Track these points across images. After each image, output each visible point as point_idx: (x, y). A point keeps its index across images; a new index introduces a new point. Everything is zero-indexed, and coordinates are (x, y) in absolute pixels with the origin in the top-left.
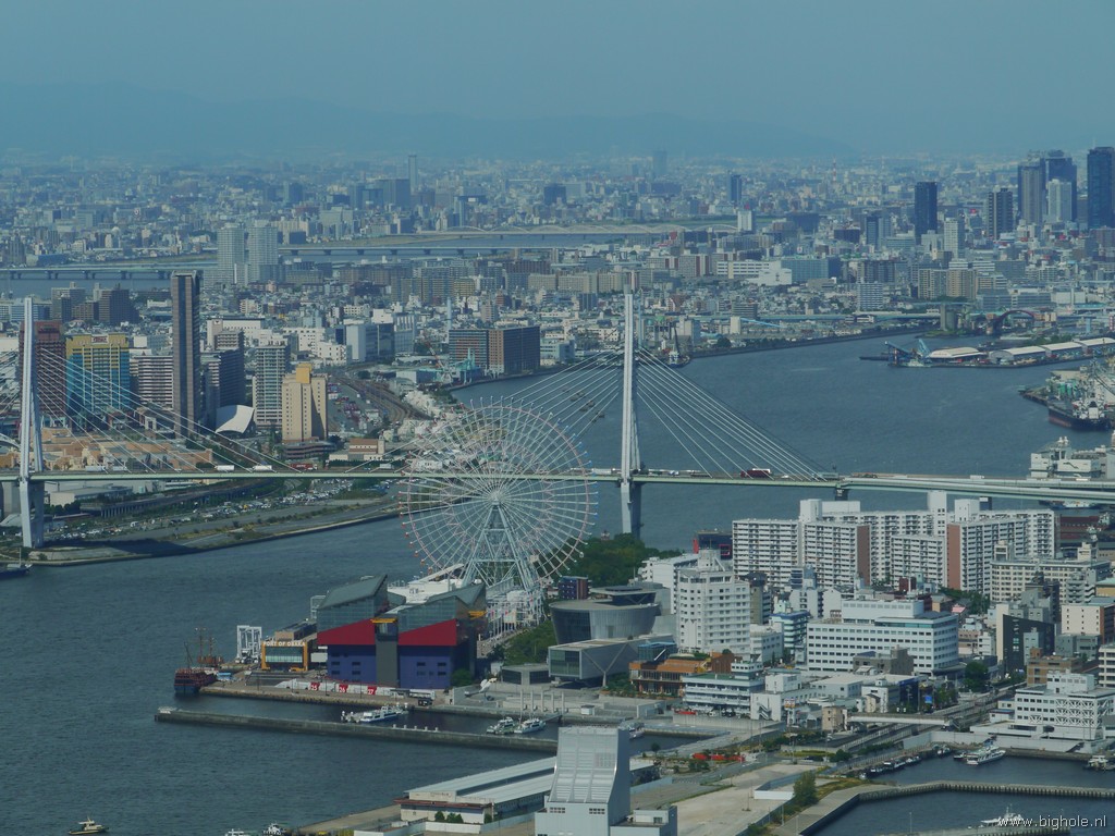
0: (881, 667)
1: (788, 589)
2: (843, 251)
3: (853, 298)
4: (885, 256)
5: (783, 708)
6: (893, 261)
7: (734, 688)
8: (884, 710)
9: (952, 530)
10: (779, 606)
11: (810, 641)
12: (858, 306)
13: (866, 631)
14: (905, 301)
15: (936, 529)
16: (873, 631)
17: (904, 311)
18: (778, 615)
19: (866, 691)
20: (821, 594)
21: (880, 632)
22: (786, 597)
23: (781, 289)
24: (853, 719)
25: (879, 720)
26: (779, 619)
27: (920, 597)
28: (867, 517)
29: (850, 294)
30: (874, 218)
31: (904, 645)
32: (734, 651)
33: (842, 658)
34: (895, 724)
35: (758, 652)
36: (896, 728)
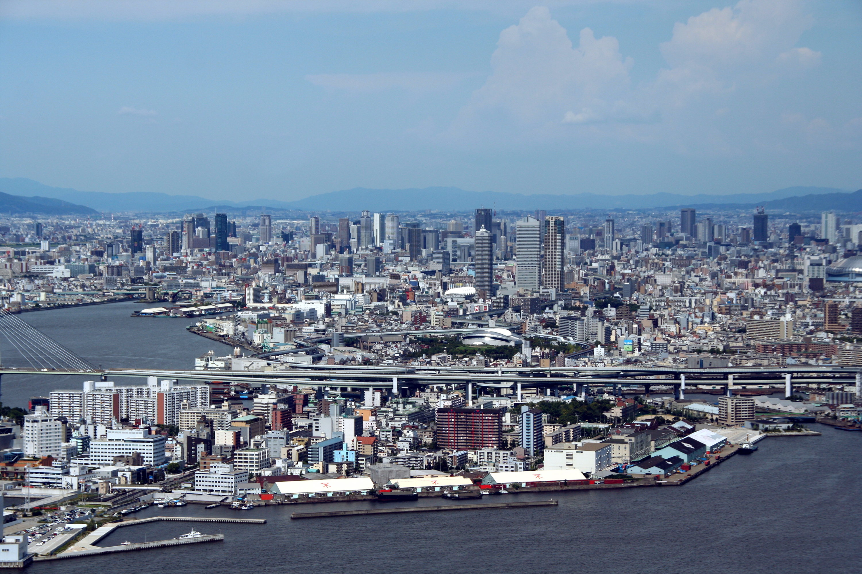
0: (127, 463)
1: (78, 425)
2: (96, 261)
3: (102, 284)
4: (117, 263)
5: (78, 483)
6: (121, 266)
7: (54, 474)
8: (129, 483)
9: (160, 395)
10: (75, 434)
11: (91, 450)
12: (105, 288)
13: (120, 445)
14: (127, 285)
15: (152, 395)
16: (123, 445)
17: (127, 290)
18: (75, 438)
19: (120, 474)
20: (95, 427)
21: (127, 445)
22: (77, 429)
23: (65, 279)
24: (114, 487)
25: (127, 488)
26: (75, 440)
27: (146, 428)
28: (117, 390)
29: (100, 282)
30: (110, 245)
31: (138, 451)
32: (54, 456)
33: (108, 458)
34: (135, 490)
35: (65, 456)
36: (135, 492)
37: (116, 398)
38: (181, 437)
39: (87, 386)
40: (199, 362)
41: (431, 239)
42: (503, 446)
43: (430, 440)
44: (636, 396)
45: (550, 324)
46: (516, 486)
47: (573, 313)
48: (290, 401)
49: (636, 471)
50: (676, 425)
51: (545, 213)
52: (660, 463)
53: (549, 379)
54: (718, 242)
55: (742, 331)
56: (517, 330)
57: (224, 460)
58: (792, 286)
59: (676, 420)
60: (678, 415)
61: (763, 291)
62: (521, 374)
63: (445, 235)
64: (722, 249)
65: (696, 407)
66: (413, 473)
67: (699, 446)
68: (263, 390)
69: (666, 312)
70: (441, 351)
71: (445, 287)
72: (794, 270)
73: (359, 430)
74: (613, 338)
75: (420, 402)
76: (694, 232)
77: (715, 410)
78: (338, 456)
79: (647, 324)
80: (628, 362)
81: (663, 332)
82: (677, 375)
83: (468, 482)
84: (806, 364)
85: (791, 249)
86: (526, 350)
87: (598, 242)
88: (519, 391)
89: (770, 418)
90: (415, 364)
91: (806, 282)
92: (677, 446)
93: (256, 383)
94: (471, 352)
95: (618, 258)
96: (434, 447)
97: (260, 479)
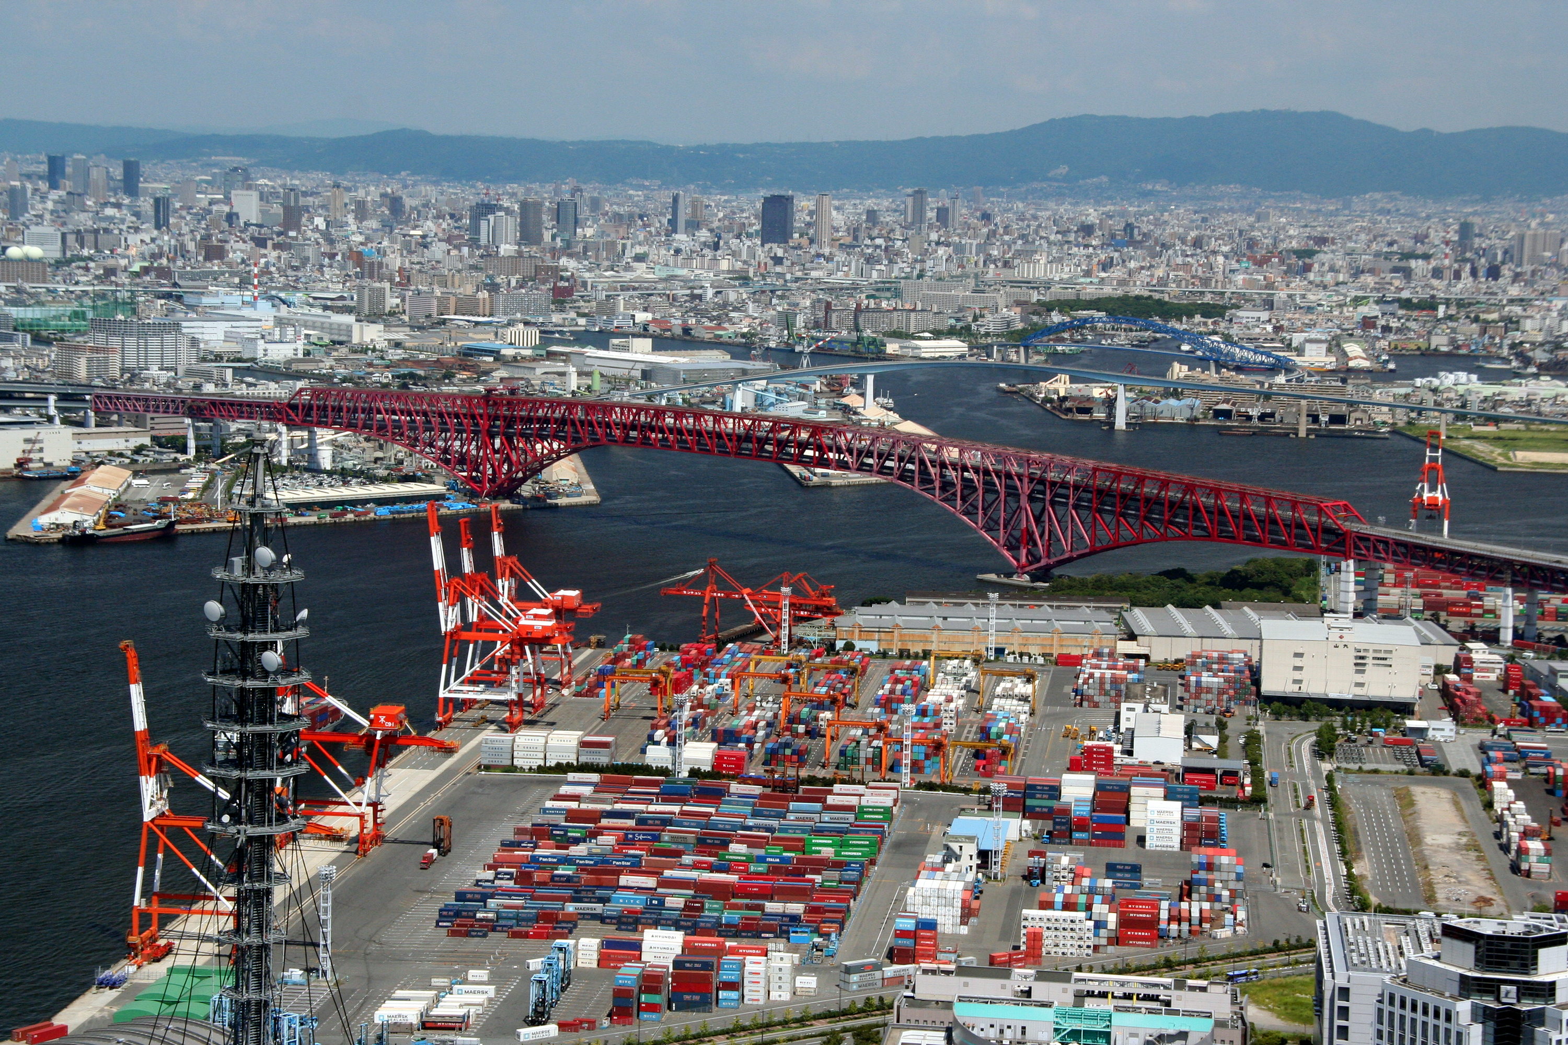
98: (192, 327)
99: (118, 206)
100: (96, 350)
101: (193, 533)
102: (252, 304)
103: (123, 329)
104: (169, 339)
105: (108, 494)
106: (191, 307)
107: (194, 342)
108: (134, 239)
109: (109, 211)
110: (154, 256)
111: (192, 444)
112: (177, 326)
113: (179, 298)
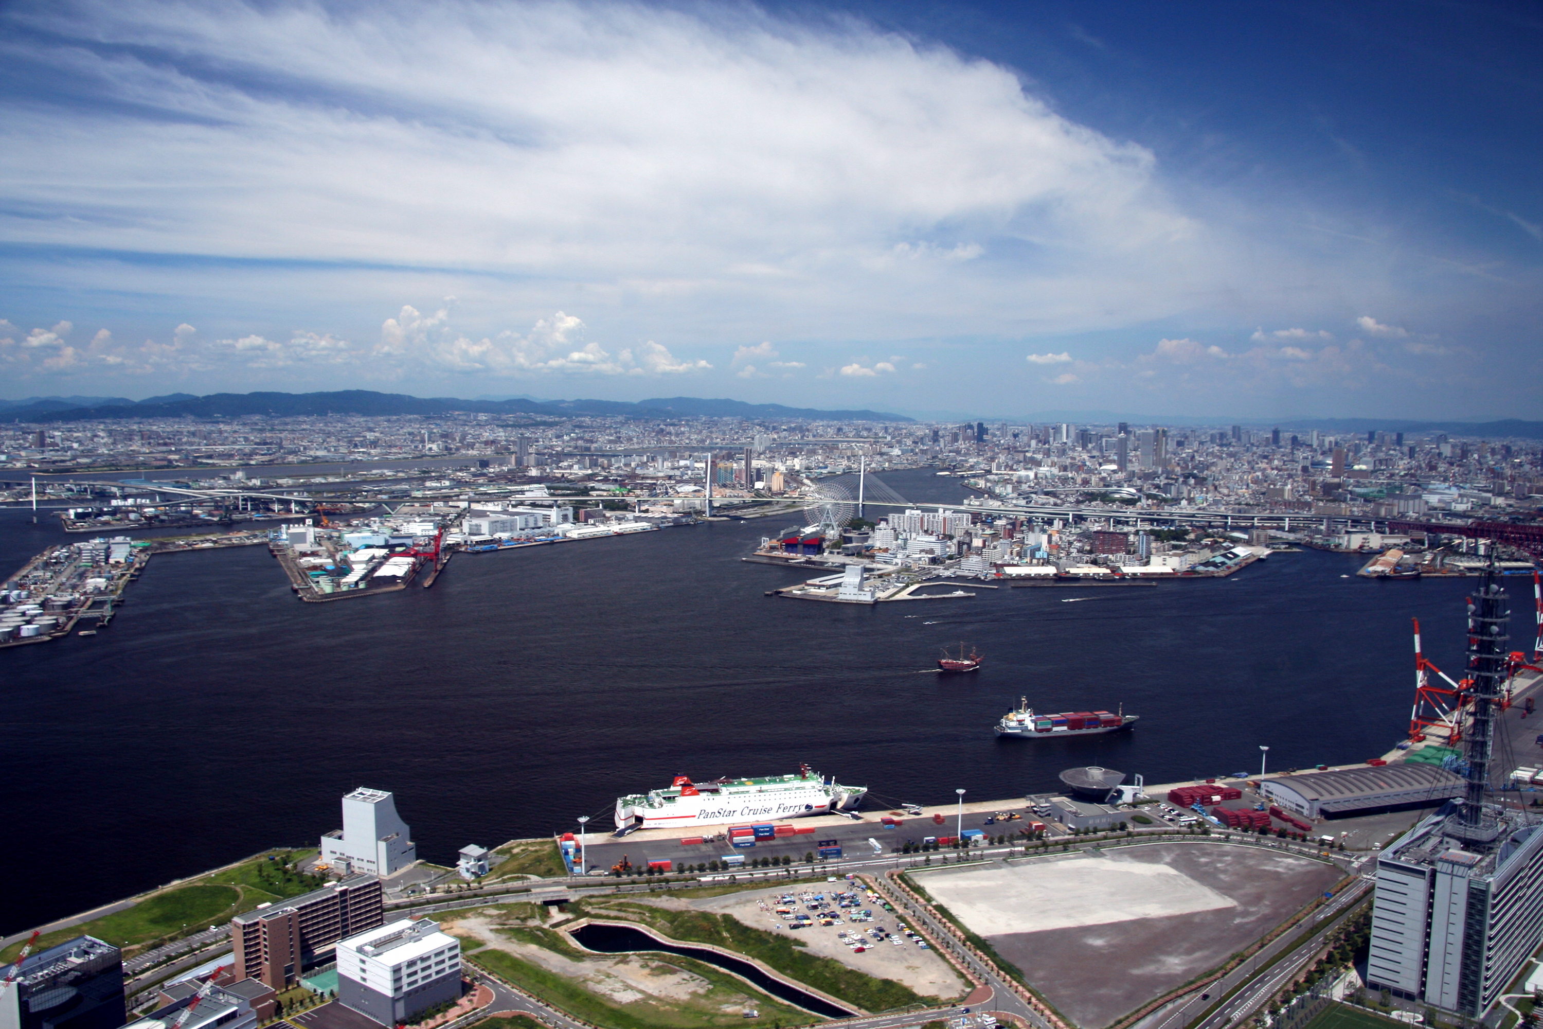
0: (927, 553)
2: (914, 447)
4: (925, 448)
5: (902, 563)
6: (927, 450)
7: (889, 557)
8: (927, 564)
9: (945, 519)
10: (900, 537)
11: (908, 546)
12: (919, 461)
13: (923, 544)
14: (930, 460)
15: (940, 518)
16: (925, 544)
17: (930, 463)
18: (900, 539)
19: (923, 559)
20: (911, 534)
21: (927, 544)
22: (902, 534)
24: (919, 566)
25: (926, 567)
27: (937, 536)
28: (923, 515)
29: (916, 458)
31: (932, 548)
32: (890, 548)
33: (917, 551)
34: (930, 568)
35: (895, 548)
37: (922, 519)
38: (955, 541)
39: (908, 512)
40: (966, 502)
41: (1094, 438)
42: (1128, 552)
43: (1088, 548)
44: (1203, 528)
45: (1157, 487)
46: (1134, 574)
47: (1171, 481)
48: (1013, 524)
49: (1201, 568)
50: (1224, 544)
51: (1157, 426)
52: (1215, 565)
53: (1155, 517)
54: (1252, 445)
55: (1263, 494)
56: (1140, 490)
57: (977, 554)
58: (1292, 470)
59: (1225, 542)
60: (1226, 539)
61: (1276, 472)
62: (1140, 514)
63: (1102, 437)
64: (1255, 448)
65: (1236, 534)
66: (1078, 565)
67: (1236, 556)
68: (1000, 518)
69: (1222, 482)
70: (1096, 500)
71: (1100, 465)
72: (1293, 461)
73: (1050, 541)
74: (1192, 496)
75: (1084, 527)
76: (1239, 439)
77: (1246, 537)
78: (1038, 555)
79: (1211, 488)
80: (1199, 509)
81: (1220, 493)
82: (1226, 517)
83: (1108, 571)
84: (1297, 513)
85: (1292, 449)
86: (1144, 501)
87: (1186, 443)
88: (1139, 523)
89: (1277, 541)
90: (1082, 507)
91: (1300, 468)
92: (1224, 556)
93: (995, 514)
94: (1114, 501)
95: (1197, 451)
96: (1090, 552)
97: (996, 565)
98: (1426, 497)
99: (1395, 450)
100: (1388, 505)
101: (1428, 577)
102: (1449, 488)
103: (1399, 497)
104: (1417, 501)
105: (1394, 560)
106: (1425, 489)
107: (1427, 503)
108: (1401, 463)
109: (1392, 452)
110: (1409, 469)
111: (1426, 542)
112: (1420, 497)
113: (1419, 485)
